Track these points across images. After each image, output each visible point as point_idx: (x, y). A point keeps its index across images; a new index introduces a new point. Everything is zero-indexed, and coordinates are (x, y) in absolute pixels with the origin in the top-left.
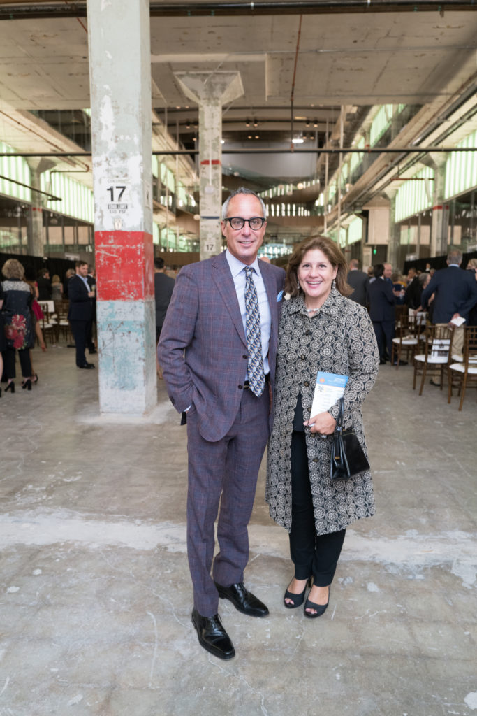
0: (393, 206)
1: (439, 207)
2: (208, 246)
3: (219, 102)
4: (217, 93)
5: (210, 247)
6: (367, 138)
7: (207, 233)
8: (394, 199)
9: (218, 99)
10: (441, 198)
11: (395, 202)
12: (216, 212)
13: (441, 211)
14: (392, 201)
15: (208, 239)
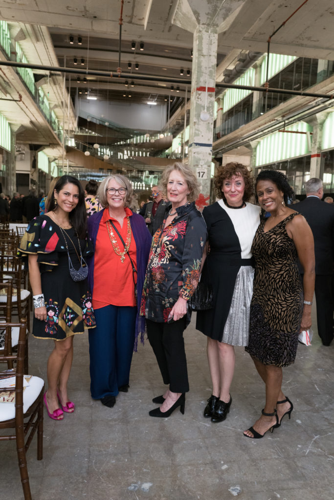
0: (254, 154)
1: (318, 155)
2: (199, 173)
3: (218, 29)
4: (218, 19)
5: (201, 174)
6: (221, 103)
7: (200, 160)
8: (256, 148)
9: (217, 26)
10: (319, 148)
11: (256, 151)
12: (209, 140)
13: (319, 159)
14: (254, 150)
15: (200, 166)
